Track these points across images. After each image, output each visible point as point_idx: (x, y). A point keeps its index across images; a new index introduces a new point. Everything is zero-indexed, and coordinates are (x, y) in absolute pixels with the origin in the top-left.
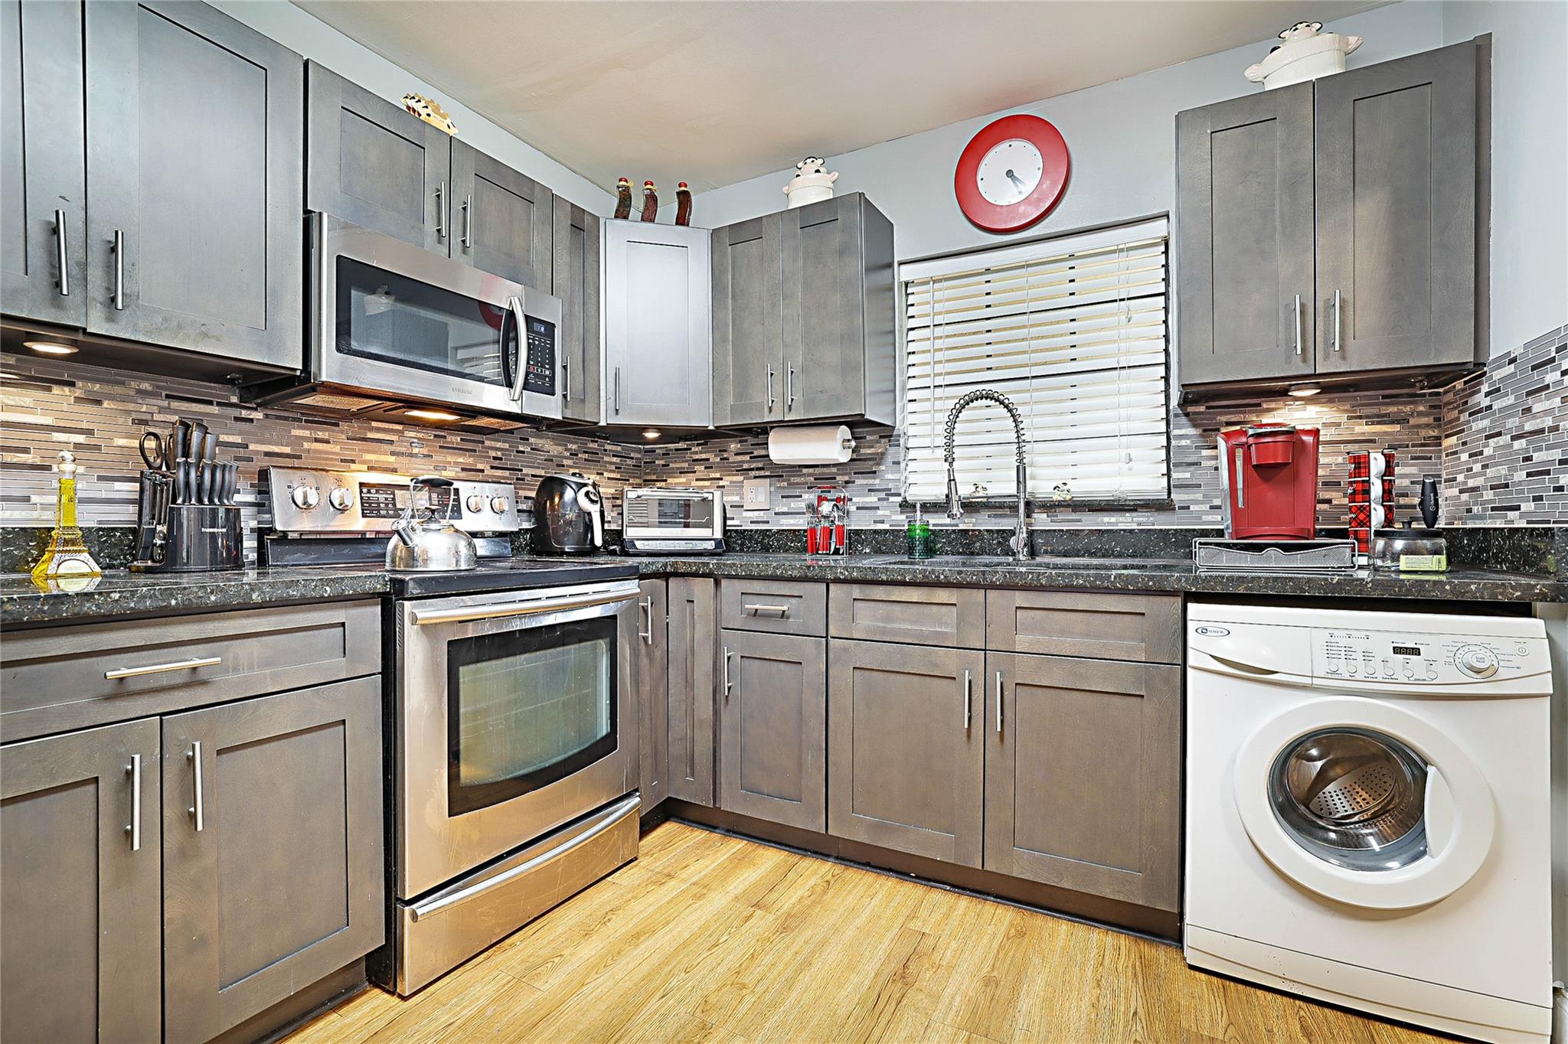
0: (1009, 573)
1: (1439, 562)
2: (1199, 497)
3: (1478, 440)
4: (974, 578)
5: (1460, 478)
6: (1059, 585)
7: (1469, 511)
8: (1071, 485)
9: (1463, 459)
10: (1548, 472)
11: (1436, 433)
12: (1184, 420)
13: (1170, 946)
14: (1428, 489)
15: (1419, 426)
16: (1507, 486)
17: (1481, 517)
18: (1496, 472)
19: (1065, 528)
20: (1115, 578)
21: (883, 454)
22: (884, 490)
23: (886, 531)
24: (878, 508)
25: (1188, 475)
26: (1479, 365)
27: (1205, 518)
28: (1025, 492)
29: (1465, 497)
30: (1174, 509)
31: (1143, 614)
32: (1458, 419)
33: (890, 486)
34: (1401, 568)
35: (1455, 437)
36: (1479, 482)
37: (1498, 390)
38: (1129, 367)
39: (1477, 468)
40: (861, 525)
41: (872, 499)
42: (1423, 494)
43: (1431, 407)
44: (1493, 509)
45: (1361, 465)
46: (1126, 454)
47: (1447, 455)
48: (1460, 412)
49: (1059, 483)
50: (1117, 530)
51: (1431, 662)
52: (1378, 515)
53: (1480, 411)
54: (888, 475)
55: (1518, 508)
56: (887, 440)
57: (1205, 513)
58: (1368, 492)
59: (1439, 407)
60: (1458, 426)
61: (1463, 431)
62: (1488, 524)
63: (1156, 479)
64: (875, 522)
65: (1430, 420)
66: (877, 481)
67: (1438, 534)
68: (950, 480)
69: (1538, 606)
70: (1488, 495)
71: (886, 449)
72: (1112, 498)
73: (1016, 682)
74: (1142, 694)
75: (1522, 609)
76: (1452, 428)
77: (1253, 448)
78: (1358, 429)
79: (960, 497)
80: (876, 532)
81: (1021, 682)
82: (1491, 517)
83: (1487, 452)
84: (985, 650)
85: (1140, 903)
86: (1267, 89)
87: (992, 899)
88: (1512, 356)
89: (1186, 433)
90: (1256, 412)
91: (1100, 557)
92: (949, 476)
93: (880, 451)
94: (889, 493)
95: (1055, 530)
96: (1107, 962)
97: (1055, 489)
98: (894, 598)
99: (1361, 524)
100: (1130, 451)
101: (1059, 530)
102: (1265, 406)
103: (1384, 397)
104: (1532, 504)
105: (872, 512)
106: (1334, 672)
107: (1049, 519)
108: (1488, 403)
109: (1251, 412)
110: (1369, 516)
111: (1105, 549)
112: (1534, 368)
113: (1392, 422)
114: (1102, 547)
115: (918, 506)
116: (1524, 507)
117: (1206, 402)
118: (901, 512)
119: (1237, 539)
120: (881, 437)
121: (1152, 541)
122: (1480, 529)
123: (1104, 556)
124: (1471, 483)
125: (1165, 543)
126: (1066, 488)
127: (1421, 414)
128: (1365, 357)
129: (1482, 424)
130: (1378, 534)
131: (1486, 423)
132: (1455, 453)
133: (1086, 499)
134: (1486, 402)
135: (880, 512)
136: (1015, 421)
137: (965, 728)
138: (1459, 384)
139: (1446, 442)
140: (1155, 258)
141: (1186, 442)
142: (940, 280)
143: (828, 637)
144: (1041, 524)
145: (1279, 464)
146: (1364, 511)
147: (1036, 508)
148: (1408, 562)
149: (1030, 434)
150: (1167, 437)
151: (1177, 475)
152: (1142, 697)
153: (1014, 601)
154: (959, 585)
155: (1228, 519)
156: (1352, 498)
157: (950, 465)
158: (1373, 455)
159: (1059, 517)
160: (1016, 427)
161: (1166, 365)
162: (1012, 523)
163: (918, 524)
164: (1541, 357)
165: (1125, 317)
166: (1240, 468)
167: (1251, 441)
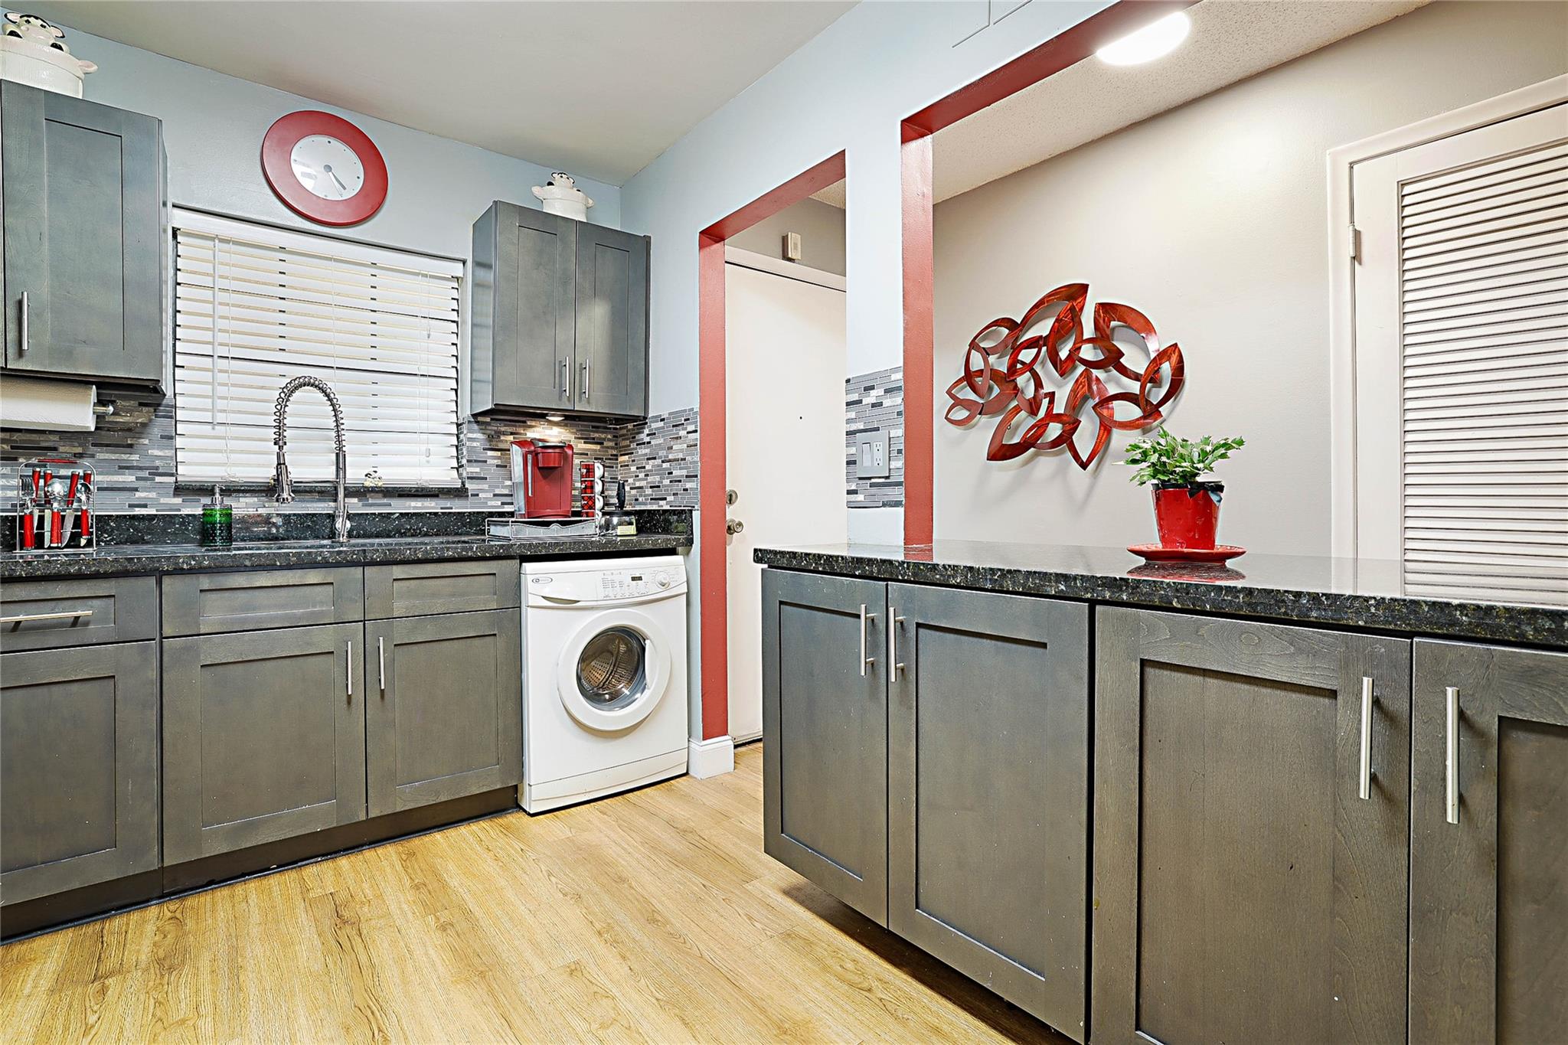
0: (388, 550)
1: (632, 530)
2: (486, 487)
3: (642, 460)
4: (355, 556)
5: (634, 480)
6: (433, 557)
7: (637, 500)
8: (381, 472)
9: (632, 470)
10: (680, 481)
11: (618, 451)
12: (476, 427)
13: (513, 812)
14: (621, 485)
15: (608, 447)
16: (659, 487)
17: (645, 504)
18: (654, 479)
19: (377, 512)
20: (477, 548)
21: (144, 425)
22: (146, 468)
23: (152, 517)
24: (136, 490)
25: (478, 470)
26: (645, 418)
27: (490, 503)
28: (345, 478)
29: (637, 491)
30: (468, 496)
31: (494, 574)
32: (630, 446)
33: (158, 463)
34: (618, 534)
35: (627, 457)
36: (643, 483)
37: (655, 434)
38: (429, 376)
39: (642, 475)
40: (107, 510)
41: (129, 478)
42: (619, 489)
43: (614, 436)
44: (651, 499)
45: (590, 470)
46: (426, 450)
47: (621, 466)
48: (631, 442)
49: (370, 470)
50: (423, 513)
51: (646, 583)
52: (599, 503)
53: (644, 443)
54: (157, 452)
55: (665, 499)
56: (152, 409)
57: (490, 498)
58: (592, 487)
59: (617, 437)
60: (629, 450)
61: (632, 453)
62: (649, 507)
63: (447, 472)
64: (131, 506)
65: (613, 444)
66: (136, 457)
67: (628, 514)
68: (279, 464)
69: (680, 549)
70: (649, 491)
71: (150, 420)
72: (416, 486)
73: (395, 643)
74: (495, 633)
75: (672, 552)
76: (626, 450)
77: (540, 456)
79: (291, 481)
80: (133, 517)
81: (399, 643)
82: (650, 504)
83: (648, 467)
84: (364, 620)
85: (498, 787)
86: (545, 210)
87: (367, 847)
88: (662, 417)
89: (476, 438)
90: (523, 426)
91: (409, 536)
92: (278, 458)
93: (140, 420)
94: (155, 472)
95: (367, 514)
96: (483, 838)
97: (366, 475)
98: (258, 584)
99: (590, 508)
100: (430, 446)
101: (371, 514)
102: (529, 423)
103: (593, 427)
104: (673, 497)
105: (127, 494)
106: (607, 596)
107: (361, 503)
108: (649, 440)
109: (520, 426)
110: (594, 503)
111: (414, 530)
112: (673, 426)
113: (597, 443)
114: (411, 528)
115: (217, 490)
116: (669, 498)
117: (492, 415)
118: (174, 494)
119: (528, 518)
120: (141, 404)
121: (452, 521)
122: (645, 510)
123: (413, 536)
124: (638, 484)
125: (462, 524)
126: (376, 475)
127: (609, 440)
128: (597, 404)
129: (644, 451)
130: (605, 513)
131: (647, 451)
132: (628, 466)
133: (398, 486)
134: (647, 439)
135: (138, 494)
136: (335, 410)
137: (349, 697)
138: (630, 426)
139: (621, 459)
140: (448, 290)
141: (475, 444)
142: (227, 241)
143: (162, 638)
144: (352, 508)
145: (555, 468)
146: (592, 499)
147: (349, 493)
148: (621, 530)
149: (347, 423)
150: (458, 438)
151: (469, 469)
152: (495, 635)
153: (392, 574)
154: (338, 565)
155: (519, 504)
156: (584, 491)
157: (281, 448)
158: (597, 465)
159: (370, 501)
160: (335, 416)
161: (457, 379)
162: (323, 507)
163: (218, 507)
164: (677, 421)
165: (426, 333)
166: (529, 468)
167: (539, 450)
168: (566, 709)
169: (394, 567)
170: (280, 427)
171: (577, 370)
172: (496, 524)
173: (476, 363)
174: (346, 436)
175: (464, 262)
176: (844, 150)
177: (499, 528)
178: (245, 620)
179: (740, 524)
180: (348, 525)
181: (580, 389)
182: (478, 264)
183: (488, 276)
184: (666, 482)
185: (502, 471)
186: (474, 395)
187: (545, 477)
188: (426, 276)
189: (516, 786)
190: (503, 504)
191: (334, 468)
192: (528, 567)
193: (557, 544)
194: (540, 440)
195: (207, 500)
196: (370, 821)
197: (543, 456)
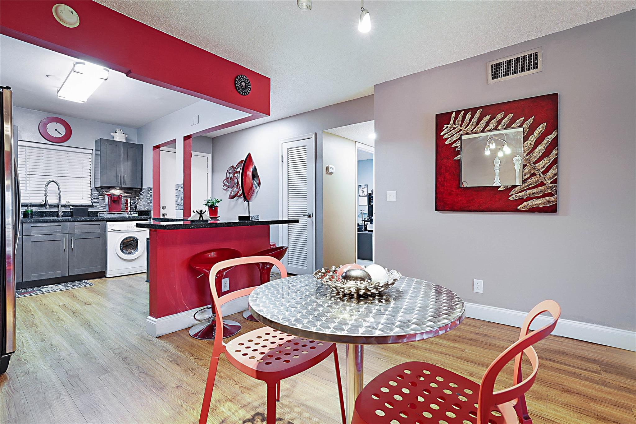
1: (136, 215)
2: (99, 205)
3: (141, 198)
4: (65, 220)
5: (139, 203)
6: (84, 220)
7: (140, 208)
8: (70, 201)
9: (139, 201)
10: (149, 204)
11: (135, 196)
12: (96, 190)
13: (104, 277)
14: (135, 205)
17: (142, 209)
18: (144, 203)
19: (69, 211)
20: (95, 219)
25: (96, 201)
26: (142, 188)
27: (100, 209)
28: (61, 203)
29: (139, 206)
30: (94, 207)
31: (100, 224)
37: (144, 192)
38: (83, 178)
39: (141, 202)
45: (127, 201)
46: (82, 196)
47: (136, 200)
48: (139, 194)
49: (67, 201)
52: (129, 209)
53: (142, 195)
57: (100, 208)
58: (128, 205)
59: (136, 192)
60: (139, 196)
62: (143, 210)
63: (88, 201)
65: (134, 194)
67: (137, 211)
68: (46, 200)
69: (148, 219)
70: (143, 206)
72: (80, 205)
73: (75, 239)
78: (125, 194)
79: (49, 204)
83: (142, 200)
84: (68, 234)
85: (100, 271)
86: (114, 140)
88: (145, 188)
89: (96, 193)
90: (109, 190)
92: (46, 198)
95: (67, 211)
98: (44, 225)
99: (127, 210)
100: (84, 195)
102: (111, 189)
103: (129, 190)
106: (127, 230)
107: (65, 209)
113: (130, 194)
115: (29, 206)
117: (100, 188)
119: (109, 212)
122: (141, 211)
124: (140, 204)
125: (92, 214)
127: (134, 193)
128: (128, 185)
130: (129, 211)
133: (75, 205)
134: (142, 193)
136: (58, 187)
137: (64, 249)
138: (139, 190)
139: (137, 198)
140: (89, 156)
141: (95, 194)
142: (29, 147)
143: (23, 236)
144: (63, 210)
145: (116, 201)
146: (128, 208)
147: (62, 206)
148: (133, 215)
149: (61, 190)
150: (91, 193)
151: (94, 201)
152: (100, 238)
153: (75, 224)
154: (62, 222)
155: (107, 209)
156: (125, 206)
157: (46, 196)
158: (129, 200)
159: (67, 208)
160: (59, 188)
161: (91, 178)
162: (55, 210)
163: (29, 209)
164: (148, 190)
165: (82, 167)
166: (110, 201)
167: (112, 196)
168: (117, 255)
169: (75, 222)
170: (46, 191)
171: (123, 177)
172: (101, 214)
173: (96, 174)
174: (61, 193)
175: (93, 150)
176: (176, 139)
177: (102, 215)
178: (41, 233)
179: (166, 214)
180: (62, 214)
181: (123, 182)
182: (96, 150)
183: (99, 153)
184: (146, 204)
185: (102, 201)
186: (95, 182)
187: (114, 203)
188: (82, 153)
189: (105, 271)
190: (103, 209)
191: (58, 200)
192: (108, 223)
193: (115, 218)
194: (113, 194)
195: (26, 208)
196: (69, 276)
197: (113, 198)
